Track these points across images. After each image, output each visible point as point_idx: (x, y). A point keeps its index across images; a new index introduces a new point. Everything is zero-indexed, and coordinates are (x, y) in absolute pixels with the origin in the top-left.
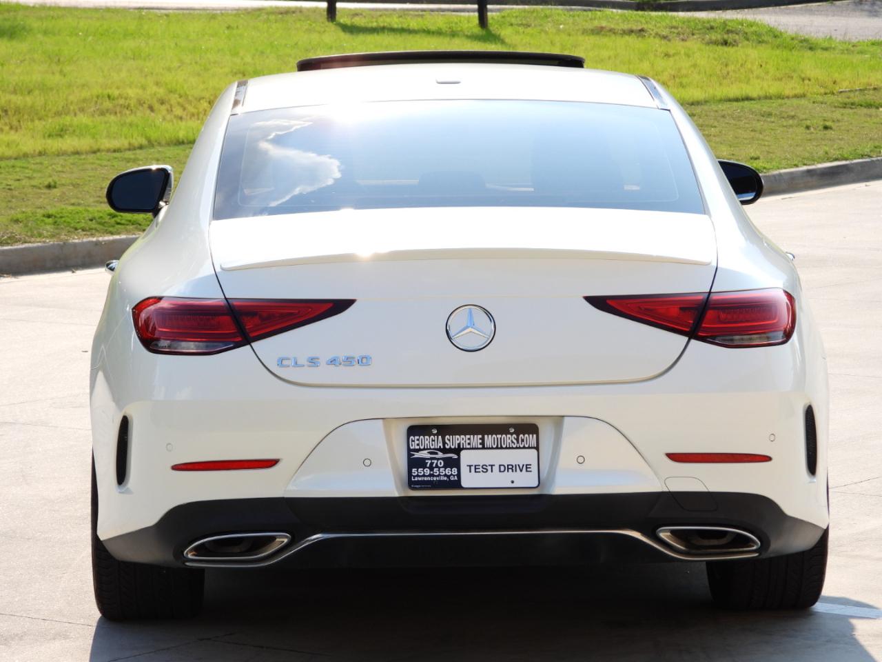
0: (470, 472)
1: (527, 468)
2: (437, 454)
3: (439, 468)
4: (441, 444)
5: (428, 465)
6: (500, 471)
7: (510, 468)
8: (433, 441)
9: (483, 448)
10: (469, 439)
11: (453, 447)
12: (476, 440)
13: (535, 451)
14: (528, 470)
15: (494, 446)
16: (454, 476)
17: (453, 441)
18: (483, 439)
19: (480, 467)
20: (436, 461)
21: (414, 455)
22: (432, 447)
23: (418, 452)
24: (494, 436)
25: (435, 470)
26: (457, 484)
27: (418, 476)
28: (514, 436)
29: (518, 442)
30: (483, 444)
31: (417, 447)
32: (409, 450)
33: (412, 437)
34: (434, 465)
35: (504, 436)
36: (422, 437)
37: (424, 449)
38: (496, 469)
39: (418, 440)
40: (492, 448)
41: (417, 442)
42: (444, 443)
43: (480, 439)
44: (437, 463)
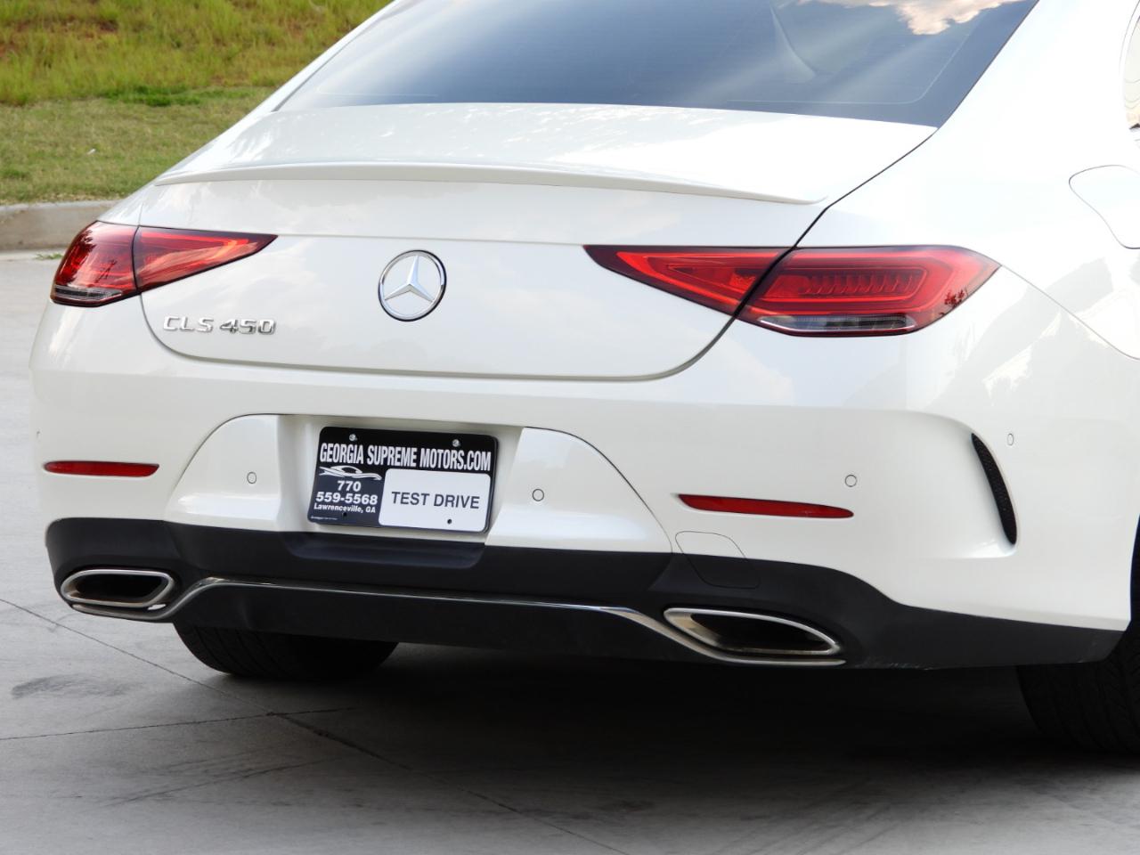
0: (395, 502)
1: (473, 502)
2: (354, 471)
3: (354, 493)
4: (361, 458)
5: (340, 488)
6: (435, 505)
7: (449, 500)
8: (352, 452)
9: (418, 468)
10: (400, 453)
11: (377, 463)
12: (408, 455)
13: (487, 478)
14: (475, 505)
15: (433, 466)
16: (372, 506)
17: (379, 454)
18: (418, 454)
19: (409, 496)
20: (350, 483)
21: (323, 471)
22: (349, 462)
23: (329, 467)
24: (434, 450)
25: (349, 496)
26: (372, 520)
27: (323, 503)
28: (462, 452)
29: (465, 463)
30: (417, 461)
31: (330, 460)
32: (319, 463)
33: (324, 445)
34: (348, 489)
35: (447, 451)
36: (337, 445)
37: (338, 464)
38: (430, 500)
39: (332, 449)
40: (429, 469)
41: (330, 452)
42: (366, 456)
43: (415, 453)
44: (352, 486)
